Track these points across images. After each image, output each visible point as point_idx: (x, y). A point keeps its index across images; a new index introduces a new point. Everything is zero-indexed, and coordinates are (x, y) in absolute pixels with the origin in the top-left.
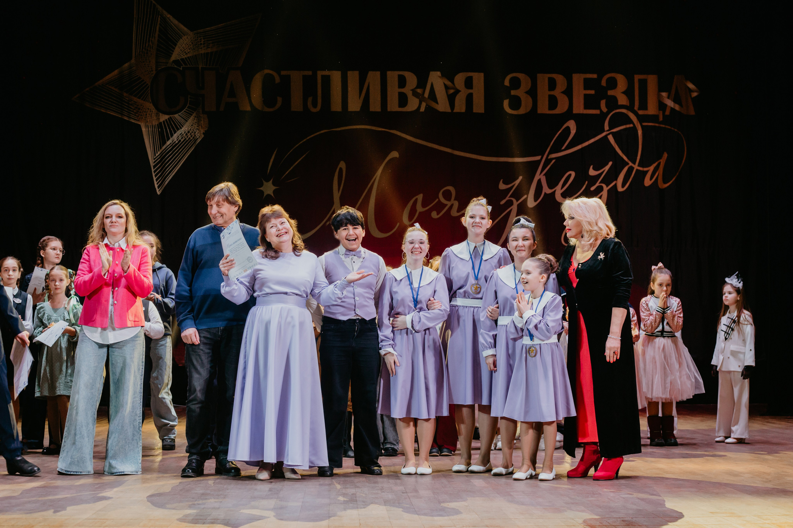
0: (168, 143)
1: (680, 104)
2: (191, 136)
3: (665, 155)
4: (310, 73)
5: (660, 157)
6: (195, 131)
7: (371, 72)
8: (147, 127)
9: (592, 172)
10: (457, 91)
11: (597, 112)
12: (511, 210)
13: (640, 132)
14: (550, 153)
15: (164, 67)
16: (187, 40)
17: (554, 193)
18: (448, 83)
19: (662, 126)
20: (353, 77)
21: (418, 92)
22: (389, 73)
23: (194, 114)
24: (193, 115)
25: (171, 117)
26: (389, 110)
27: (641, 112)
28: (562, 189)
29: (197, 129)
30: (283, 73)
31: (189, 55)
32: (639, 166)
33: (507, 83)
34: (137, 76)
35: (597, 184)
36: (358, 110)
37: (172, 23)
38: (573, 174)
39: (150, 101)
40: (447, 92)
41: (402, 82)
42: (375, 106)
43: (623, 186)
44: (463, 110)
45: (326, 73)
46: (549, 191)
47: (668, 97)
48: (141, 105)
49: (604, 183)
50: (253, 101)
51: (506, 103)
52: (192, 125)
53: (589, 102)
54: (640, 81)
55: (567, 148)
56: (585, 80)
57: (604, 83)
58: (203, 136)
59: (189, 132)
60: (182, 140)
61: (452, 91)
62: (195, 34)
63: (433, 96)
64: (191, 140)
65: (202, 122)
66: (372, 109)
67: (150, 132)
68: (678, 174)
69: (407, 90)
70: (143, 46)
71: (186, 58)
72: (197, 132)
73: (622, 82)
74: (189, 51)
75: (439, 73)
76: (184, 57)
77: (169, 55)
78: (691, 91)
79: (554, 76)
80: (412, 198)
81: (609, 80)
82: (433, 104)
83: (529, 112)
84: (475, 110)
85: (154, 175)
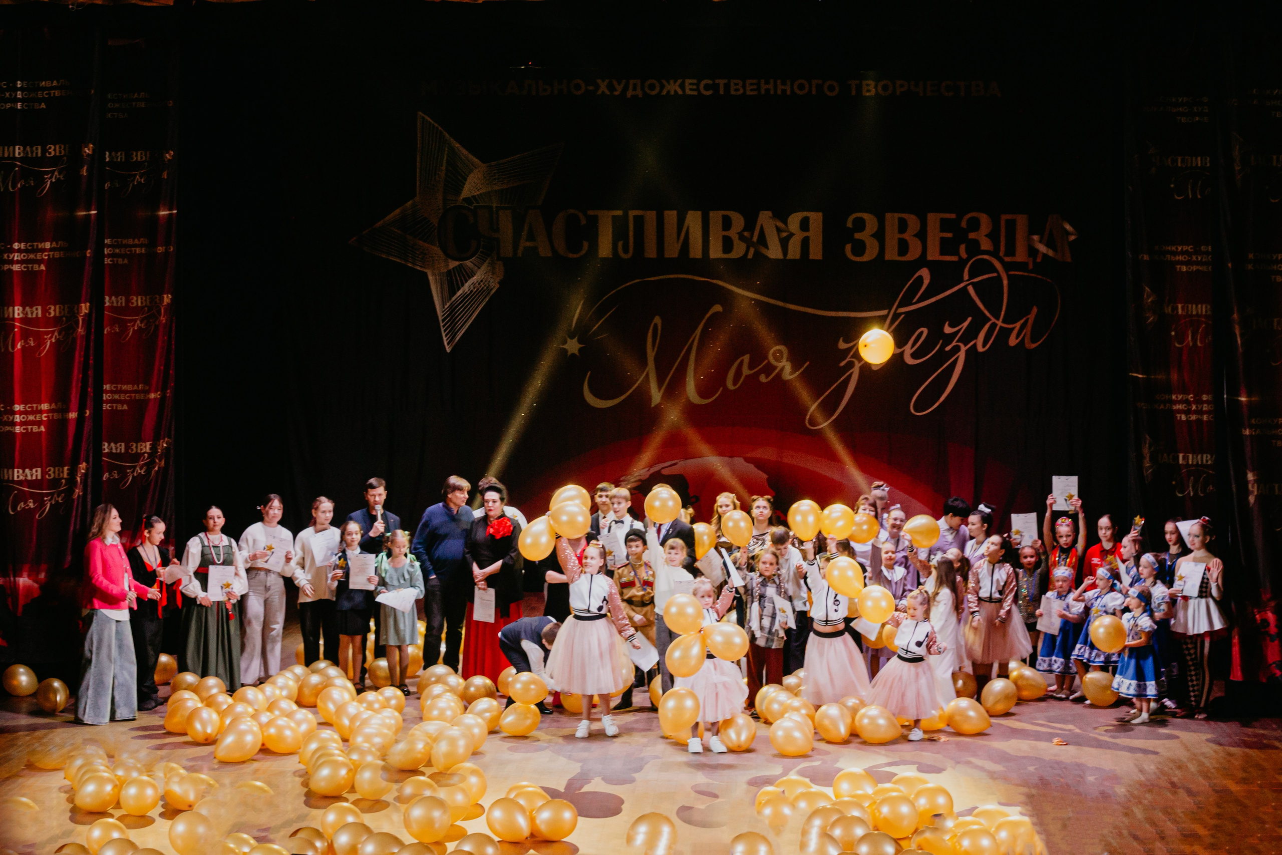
0: (459, 293)
1: (1055, 249)
2: (485, 286)
3: (1035, 310)
4: (619, 213)
5: (1028, 312)
6: (489, 280)
7: (692, 212)
8: (433, 274)
9: (948, 330)
10: (791, 235)
11: (954, 258)
12: (852, 373)
13: (1005, 282)
14: (898, 307)
15: (453, 205)
16: (479, 174)
17: (902, 353)
18: (781, 225)
19: (1031, 275)
20: (671, 218)
21: (745, 236)
22: (712, 214)
23: (488, 261)
24: (486, 262)
25: (460, 264)
26: (712, 257)
27: (1007, 259)
28: (912, 347)
29: (491, 278)
30: (591, 213)
31: (481, 192)
32: (1003, 322)
33: (849, 224)
34: (423, 215)
35: (954, 344)
36: (676, 255)
37: (461, 153)
38: (925, 331)
39: (438, 244)
40: (779, 235)
41: (727, 224)
42: (695, 252)
43: (984, 346)
44: (798, 257)
45: (639, 213)
46: (897, 351)
47: (1040, 242)
48: (428, 250)
49: (962, 343)
50: (554, 245)
51: (848, 247)
52: (486, 273)
53: (946, 247)
54: (1007, 221)
55: (918, 302)
56: (942, 220)
57: (964, 224)
58: (497, 286)
59: (482, 281)
60: (474, 291)
61: (784, 234)
62: (487, 167)
63: (763, 241)
64: (484, 291)
65: (497, 270)
66: (692, 256)
67: (438, 281)
68: (1049, 332)
69: (733, 233)
70: (428, 180)
71: (477, 195)
72: (490, 283)
73: (985, 221)
74: (480, 187)
75: (769, 213)
76: (475, 194)
77: (459, 192)
78: (1068, 233)
79: (904, 216)
80: (737, 359)
81: (970, 221)
82: (764, 251)
83: (876, 258)
84: (811, 257)
85: (442, 329)
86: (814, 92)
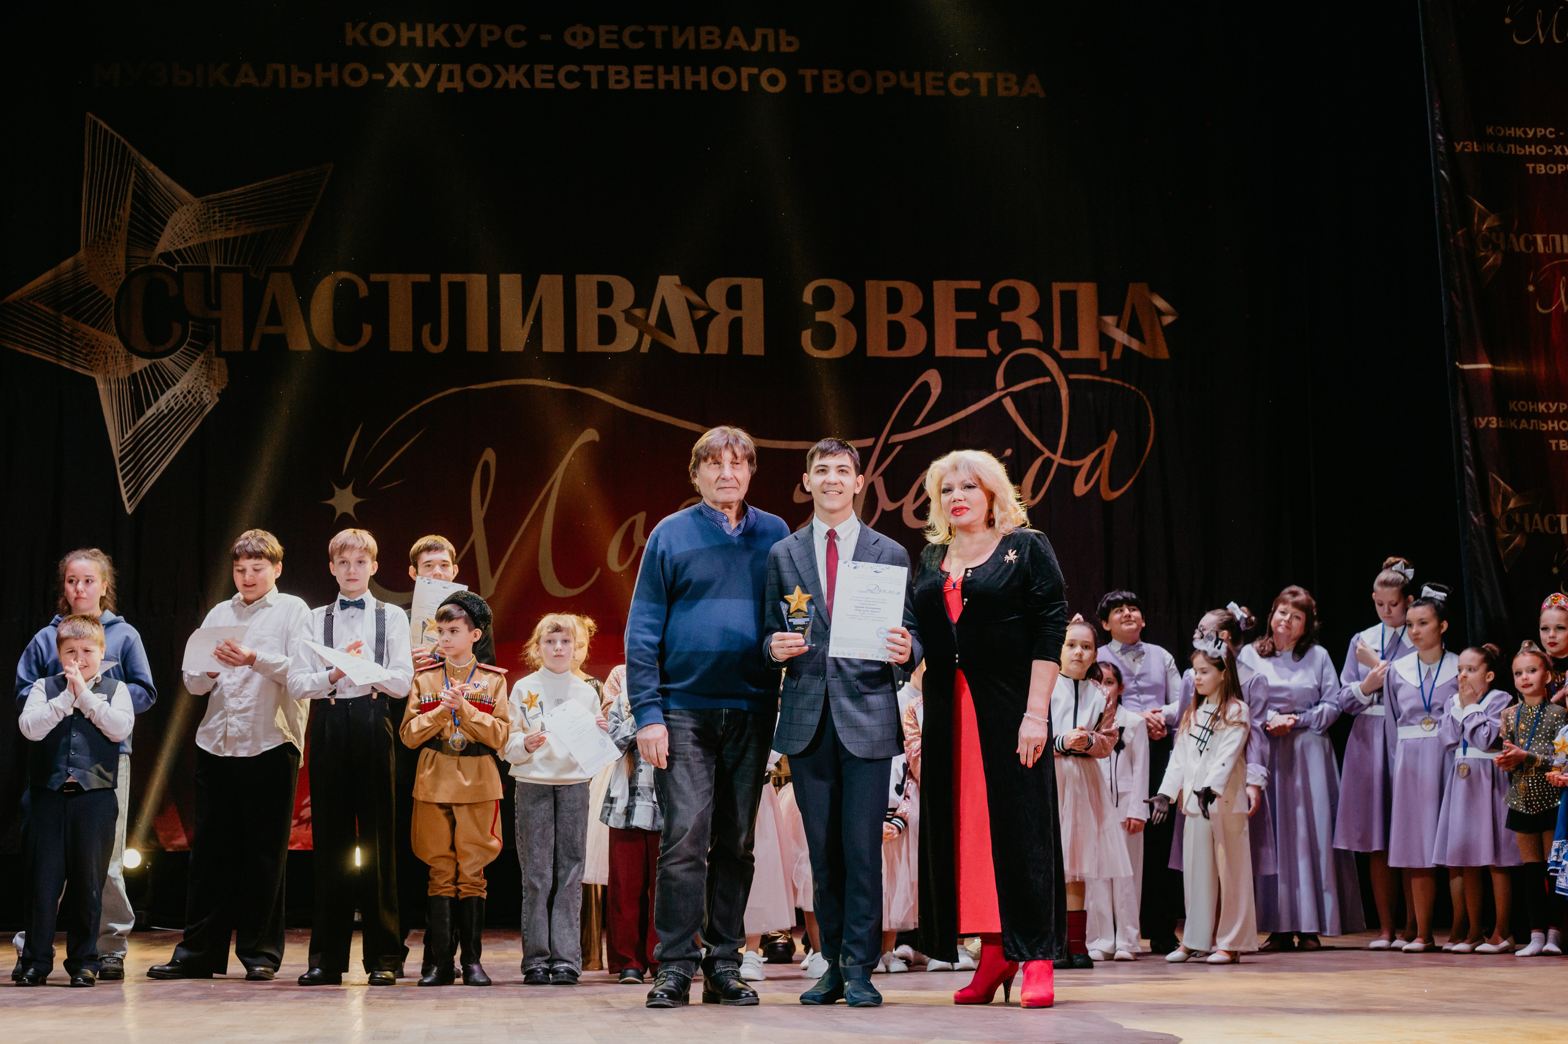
0: (149, 413)
1: (1141, 339)
2: (195, 400)
3: (1114, 436)
4: (425, 278)
5: (1102, 441)
6: (202, 390)
7: (547, 276)
8: (107, 380)
10: (712, 314)
11: (982, 353)
13: (1064, 392)
14: (892, 432)
15: (141, 266)
16: (188, 214)
17: (900, 509)
18: (695, 298)
19: (1108, 380)
20: (510, 284)
21: (636, 316)
22: (580, 279)
23: (201, 358)
24: (198, 361)
25: (154, 364)
26: (580, 349)
27: (1065, 354)
28: (914, 502)
29: (206, 386)
30: (376, 277)
31: (191, 243)
32: (1063, 457)
33: (808, 297)
34: (90, 283)
36: (520, 347)
37: (159, 181)
39: (115, 331)
40: (692, 316)
41: (605, 295)
42: (553, 342)
43: (1033, 497)
44: (724, 350)
45: (458, 278)
46: (890, 506)
47: (1118, 326)
48: (97, 340)
50: (315, 332)
51: (806, 335)
52: (196, 379)
53: (967, 335)
54: (1064, 294)
55: (925, 423)
56: (959, 293)
57: (993, 298)
58: (218, 400)
59: (189, 392)
60: (176, 409)
61: (701, 314)
62: (202, 203)
63: (665, 322)
64: (194, 408)
65: (216, 373)
66: (547, 347)
67: (113, 391)
68: (1138, 471)
69: (615, 311)
70: (101, 224)
71: (185, 249)
72: (204, 395)
73: (1028, 295)
74: (191, 234)
75: (676, 279)
76: (181, 247)
77: (152, 242)
78: (1160, 313)
79: (898, 284)
80: (625, 520)
81: (1003, 292)
82: (665, 339)
83: (852, 353)
84: (747, 350)
85: (120, 475)
86: (745, 87)
